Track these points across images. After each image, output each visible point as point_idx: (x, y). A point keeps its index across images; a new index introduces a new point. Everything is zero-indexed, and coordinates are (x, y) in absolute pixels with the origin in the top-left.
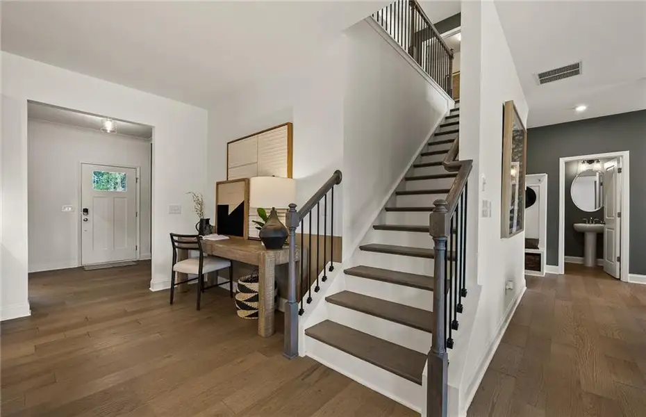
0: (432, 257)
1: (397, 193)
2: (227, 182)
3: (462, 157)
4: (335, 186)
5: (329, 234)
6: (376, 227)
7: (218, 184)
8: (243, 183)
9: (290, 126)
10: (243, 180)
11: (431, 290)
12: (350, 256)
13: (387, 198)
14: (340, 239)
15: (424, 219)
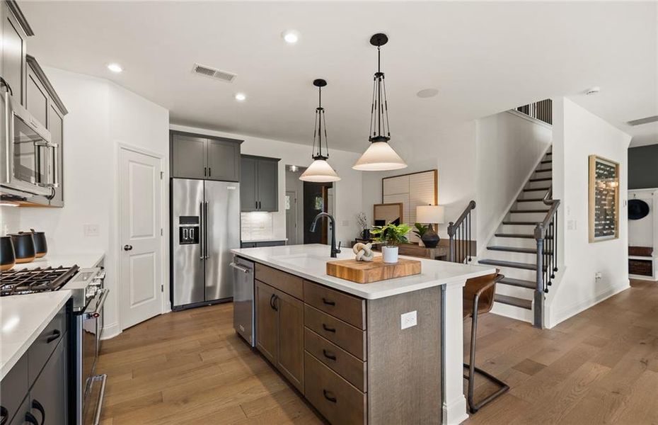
0: (535, 253)
1: (511, 212)
2: (383, 205)
3: (554, 197)
4: (472, 211)
5: (468, 239)
6: (496, 235)
7: (375, 206)
8: (398, 206)
9: (436, 171)
10: (399, 204)
11: (535, 270)
12: (481, 252)
13: (504, 216)
14: (475, 242)
15: (530, 230)
